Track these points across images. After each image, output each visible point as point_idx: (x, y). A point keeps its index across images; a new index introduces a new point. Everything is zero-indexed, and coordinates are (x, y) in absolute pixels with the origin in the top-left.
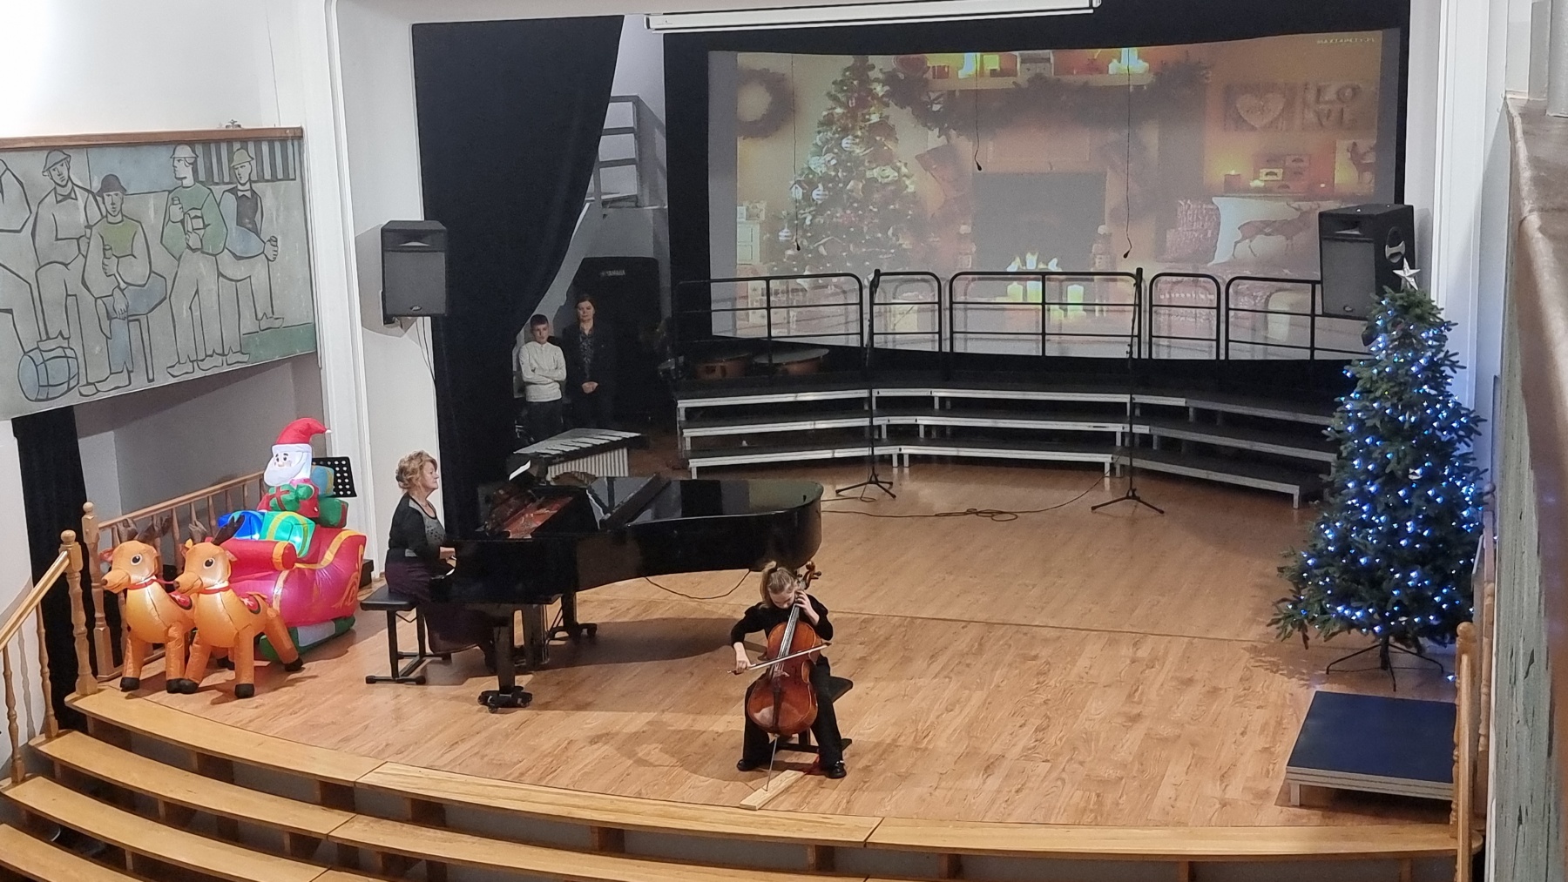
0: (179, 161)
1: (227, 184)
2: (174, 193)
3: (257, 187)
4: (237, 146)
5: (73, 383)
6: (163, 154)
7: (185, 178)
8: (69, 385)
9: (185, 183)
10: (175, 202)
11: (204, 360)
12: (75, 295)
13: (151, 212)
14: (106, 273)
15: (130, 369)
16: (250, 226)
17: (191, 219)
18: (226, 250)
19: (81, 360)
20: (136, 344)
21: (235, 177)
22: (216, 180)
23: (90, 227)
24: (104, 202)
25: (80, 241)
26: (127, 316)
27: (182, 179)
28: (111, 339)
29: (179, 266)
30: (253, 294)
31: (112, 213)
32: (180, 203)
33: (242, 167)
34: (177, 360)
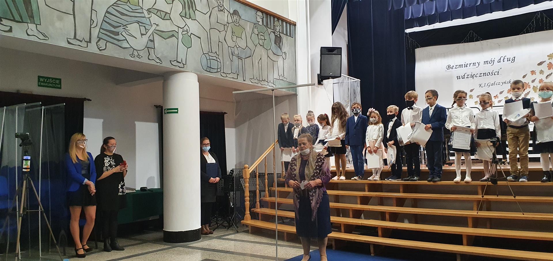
1: (272, 29)
2: (256, 25)
3: (281, 35)
4: (276, 19)
5: (219, 70)
6: (253, 12)
7: (260, 22)
8: (217, 70)
11: (261, 81)
12: (222, 43)
13: (248, 28)
14: (232, 40)
15: (237, 73)
16: (278, 46)
17: (261, 35)
18: (270, 49)
19: (222, 64)
20: (240, 67)
21: (274, 29)
22: (269, 27)
23: (229, 23)
24: (233, 18)
25: (225, 26)
26: (238, 57)
27: (258, 22)
28: (232, 61)
29: (256, 48)
30: (278, 67)
31: (236, 22)
32: (257, 29)
33: (277, 26)
34: (253, 77)
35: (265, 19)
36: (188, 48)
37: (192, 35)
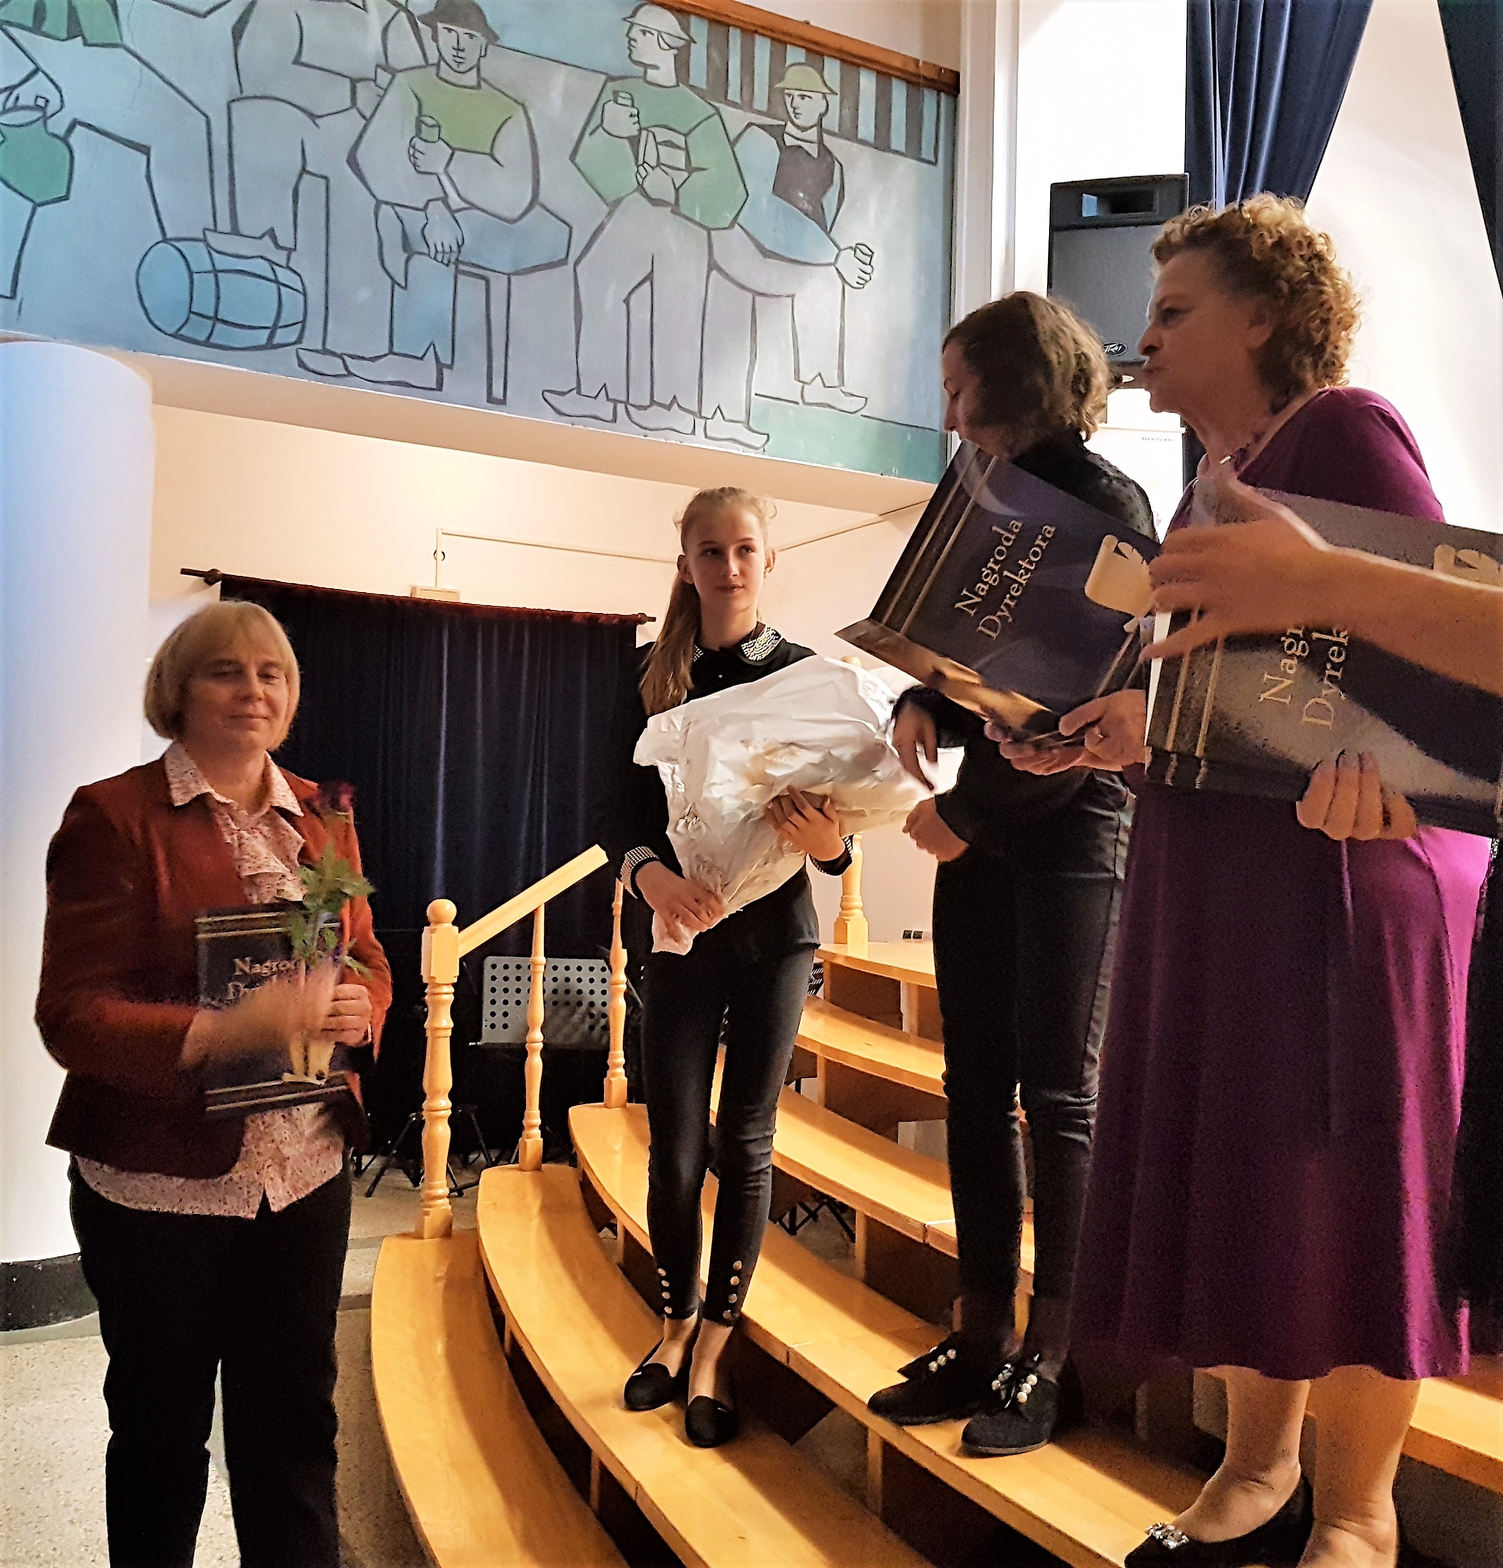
0: (644, 32)
1: (759, 113)
2: (620, 83)
3: (833, 143)
4: (798, 52)
5: (281, 336)
7: (656, 67)
8: (271, 336)
9: (653, 75)
10: (620, 101)
11: (645, 408)
12: (326, 178)
13: (556, 99)
14: (415, 165)
15: (445, 360)
16: (806, 206)
17: (657, 144)
18: (736, 226)
19: (316, 301)
20: (470, 321)
21: (780, 109)
22: (734, 96)
23: (393, 72)
24: (435, 38)
25: (359, 86)
26: (459, 262)
27: (646, 66)
28: (405, 288)
29: (610, 214)
30: (795, 334)
31: (454, 65)
32: (633, 106)
33: (803, 97)
34: (575, 385)
35: (698, 54)
36: (37, 205)
37: (78, 128)
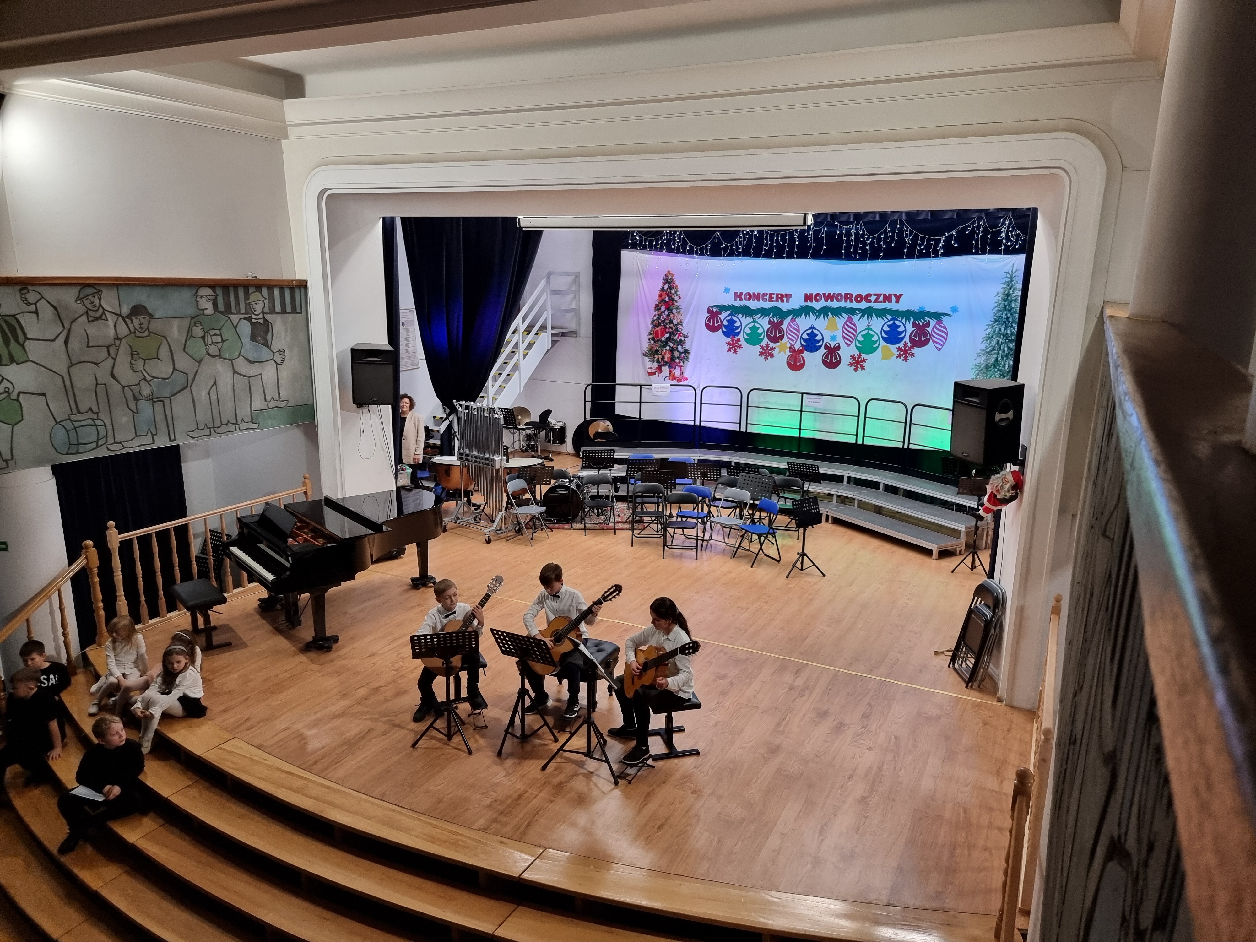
0: (201, 298)
1: (243, 314)
2: (195, 319)
3: (269, 317)
4: (251, 290)
5: (100, 443)
6: (187, 294)
7: (207, 309)
8: (97, 444)
9: (206, 312)
10: (197, 325)
11: (219, 427)
12: (105, 384)
13: (175, 331)
14: (133, 370)
15: (154, 432)
16: (262, 342)
17: (211, 336)
18: (241, 357)
19: (109, 427)
20: (160, 417)
21: (249, 309)
22: (234, 310)
23: (120, 339)
24: (132, 323)
25: (110, 348)
26: (153, 398)
27: (204, 309)
28: (137, 413)
29: (199, 366)
30: (263, 385)
31: (140, 330)
32: (201, 325)
33: (256, 304)
34: (196, 427)
35: (220, 299)
36: (13, 426)
37: (21, 395)
